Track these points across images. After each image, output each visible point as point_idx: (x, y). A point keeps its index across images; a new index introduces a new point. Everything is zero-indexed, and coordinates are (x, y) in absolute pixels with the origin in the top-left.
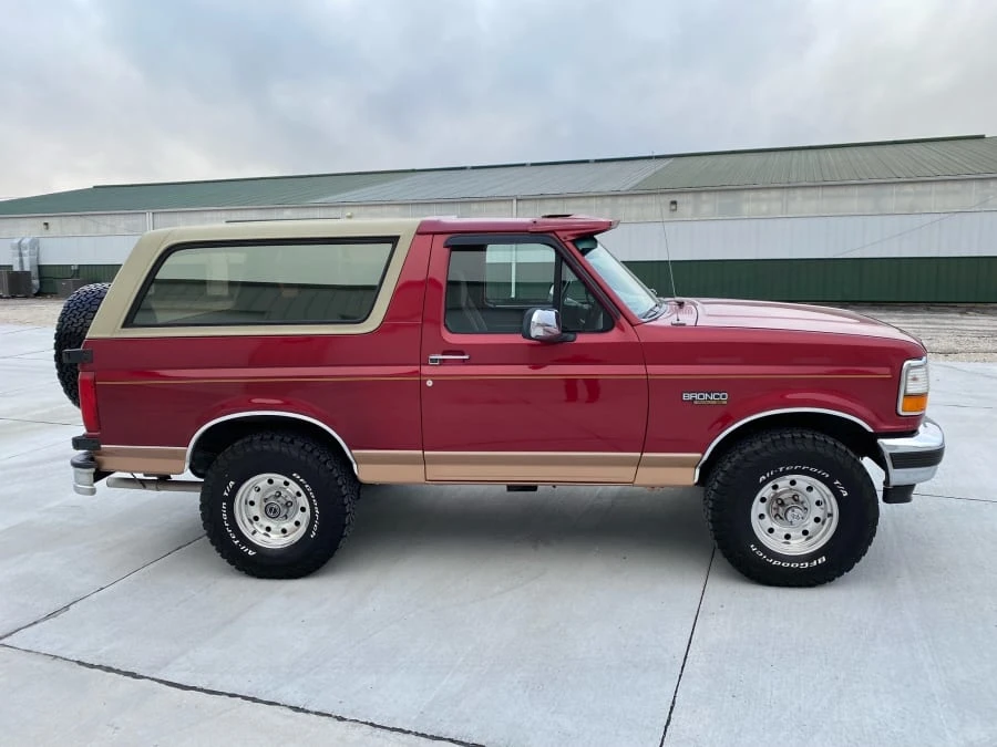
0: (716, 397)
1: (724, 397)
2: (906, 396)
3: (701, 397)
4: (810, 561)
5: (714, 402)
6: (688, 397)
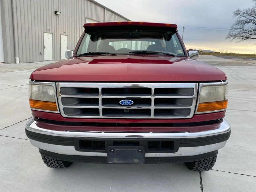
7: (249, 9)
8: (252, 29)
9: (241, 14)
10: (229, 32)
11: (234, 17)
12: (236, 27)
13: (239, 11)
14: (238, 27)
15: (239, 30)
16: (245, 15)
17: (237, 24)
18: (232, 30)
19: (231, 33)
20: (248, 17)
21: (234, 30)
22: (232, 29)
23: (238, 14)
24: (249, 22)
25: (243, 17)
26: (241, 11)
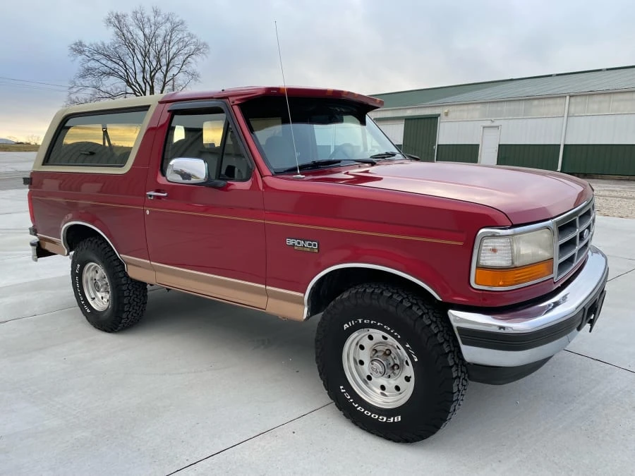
0: (310, 244)
1: (315, 245)
2: (478, 267)
3: (299, 243)
4: (388, 417)
5: (308, 250)
6: (290, 242)
7: (103, 44)
8: (119, 90)
9: (87, 53)
10: (68, 93)
11: (72, 58)
12: (82, 84)
13: (81, 44)
14: (86, 83)
15: (90, 91)
16: (97, 57)
17: (83, 76)
18: (75, 90)
19: (73, 97)
20: (104, 62)
21: (78, 89)
22: (72, 87)
23: (81, 52)
24: (110, 74)
25: (93, 61)
26: (86, 46)
